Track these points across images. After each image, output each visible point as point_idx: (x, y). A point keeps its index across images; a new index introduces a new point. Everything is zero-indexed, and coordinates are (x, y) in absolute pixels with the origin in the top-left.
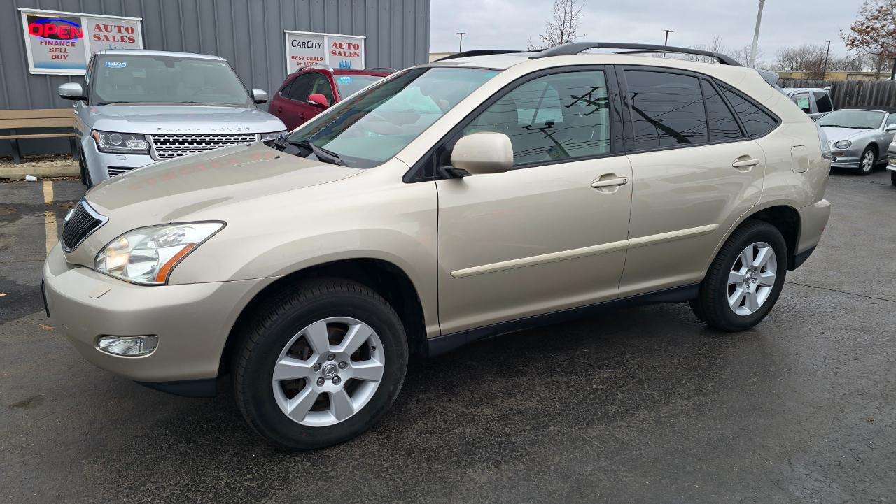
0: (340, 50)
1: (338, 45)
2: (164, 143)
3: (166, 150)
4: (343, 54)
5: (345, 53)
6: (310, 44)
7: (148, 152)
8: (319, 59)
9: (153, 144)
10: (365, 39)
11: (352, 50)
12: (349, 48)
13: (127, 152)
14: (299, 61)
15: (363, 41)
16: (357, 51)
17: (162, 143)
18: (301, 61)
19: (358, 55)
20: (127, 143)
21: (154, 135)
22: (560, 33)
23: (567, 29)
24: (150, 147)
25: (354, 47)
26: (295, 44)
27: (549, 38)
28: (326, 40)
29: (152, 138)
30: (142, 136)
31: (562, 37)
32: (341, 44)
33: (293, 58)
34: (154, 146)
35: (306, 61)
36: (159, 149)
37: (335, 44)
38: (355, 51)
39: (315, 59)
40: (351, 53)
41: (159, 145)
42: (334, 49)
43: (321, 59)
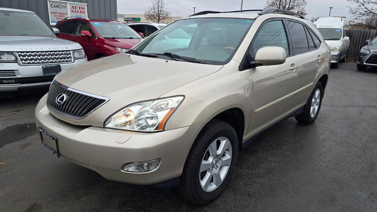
0: (75, 10)
1: (74, 7)
2: (24, 56)
3: (26, 60)
4: (77, 12)
5: (78, 11)
6: (60, 7)
7: (16, 61)
8: (65, 14)
9: (18, 57)
10: (87, 5)
11: (81, 10)
12: (80, 9)
13: (3, 62)
14: (55, 15)
15: (86, 6)
16: (83, 10)
17: (23, 56)
18: (56, 15)
19: (84, 13)
20: (2, 57)
21: (18, 52)
22: (157, 7)
23: (160, 5)
24: (17, 59)
25: (82, 8)
26: (52, 6)
27: (153, 8)
28: (68, 5)
29: (17, 54)
30: (11, 53)
31: (158, 9)
32: (75, 7)
33: (52, 13)
34: (19, 58)
35: (59, 15)
36: (22, 60)
37: (73, 7)
38: (82, 10)
39: (63, 14)
40: (81, 11)
41: (21, 57)
42: (73, 9)
43: (66, 14)
